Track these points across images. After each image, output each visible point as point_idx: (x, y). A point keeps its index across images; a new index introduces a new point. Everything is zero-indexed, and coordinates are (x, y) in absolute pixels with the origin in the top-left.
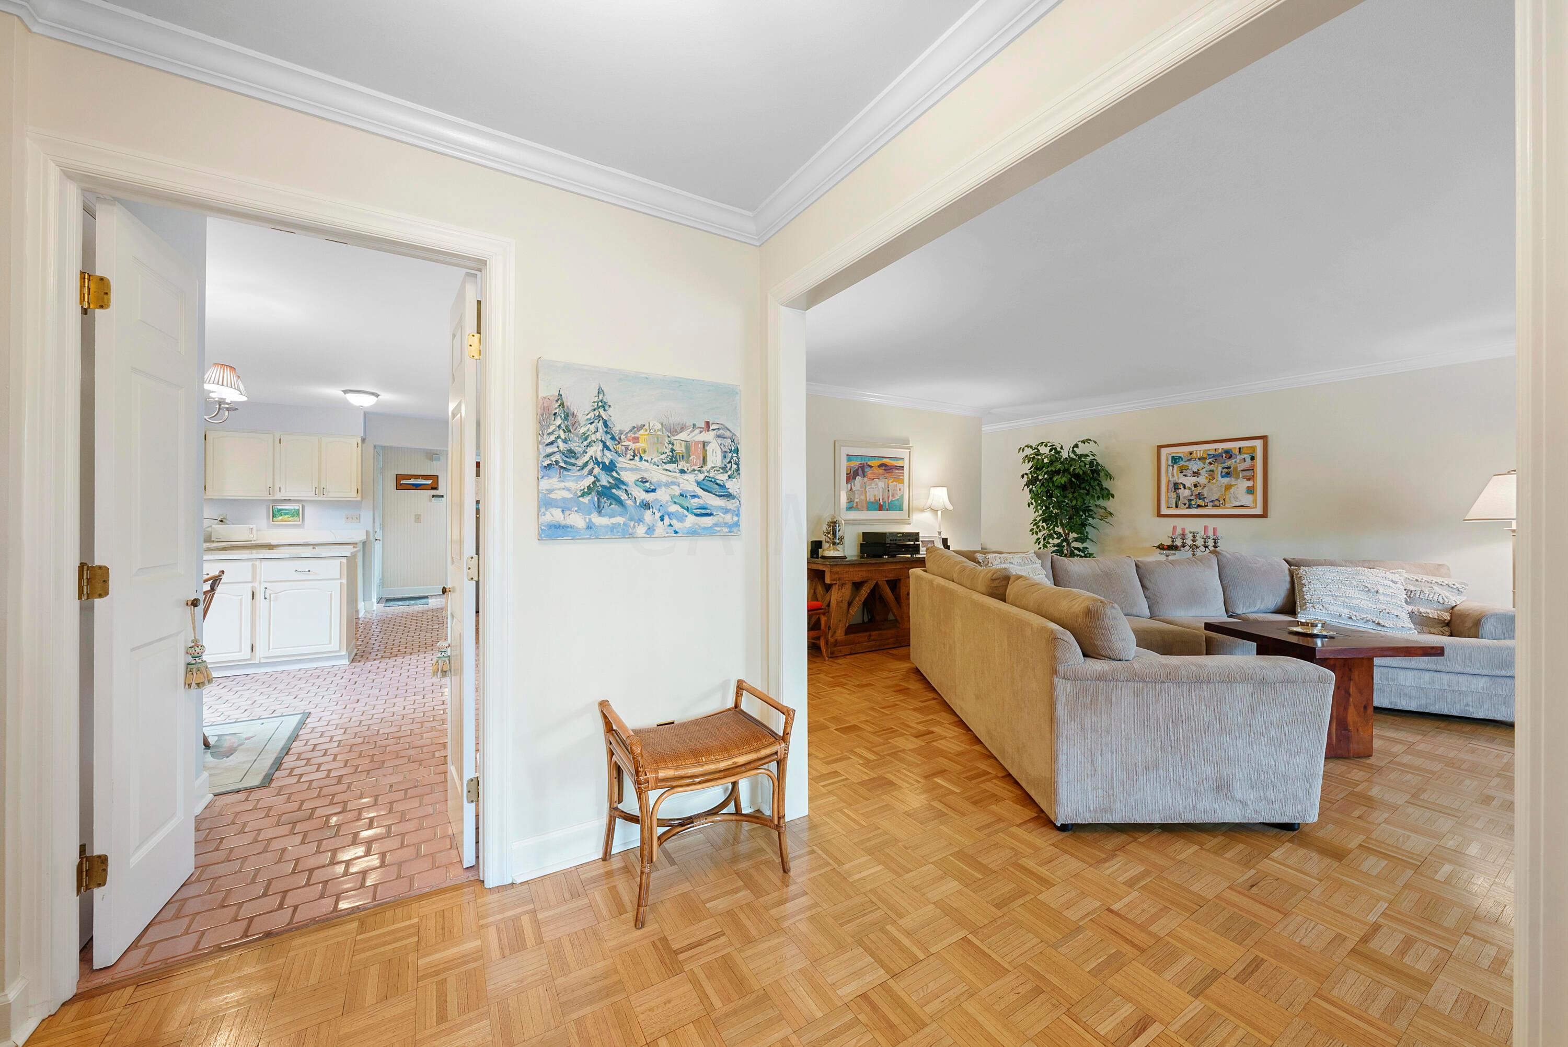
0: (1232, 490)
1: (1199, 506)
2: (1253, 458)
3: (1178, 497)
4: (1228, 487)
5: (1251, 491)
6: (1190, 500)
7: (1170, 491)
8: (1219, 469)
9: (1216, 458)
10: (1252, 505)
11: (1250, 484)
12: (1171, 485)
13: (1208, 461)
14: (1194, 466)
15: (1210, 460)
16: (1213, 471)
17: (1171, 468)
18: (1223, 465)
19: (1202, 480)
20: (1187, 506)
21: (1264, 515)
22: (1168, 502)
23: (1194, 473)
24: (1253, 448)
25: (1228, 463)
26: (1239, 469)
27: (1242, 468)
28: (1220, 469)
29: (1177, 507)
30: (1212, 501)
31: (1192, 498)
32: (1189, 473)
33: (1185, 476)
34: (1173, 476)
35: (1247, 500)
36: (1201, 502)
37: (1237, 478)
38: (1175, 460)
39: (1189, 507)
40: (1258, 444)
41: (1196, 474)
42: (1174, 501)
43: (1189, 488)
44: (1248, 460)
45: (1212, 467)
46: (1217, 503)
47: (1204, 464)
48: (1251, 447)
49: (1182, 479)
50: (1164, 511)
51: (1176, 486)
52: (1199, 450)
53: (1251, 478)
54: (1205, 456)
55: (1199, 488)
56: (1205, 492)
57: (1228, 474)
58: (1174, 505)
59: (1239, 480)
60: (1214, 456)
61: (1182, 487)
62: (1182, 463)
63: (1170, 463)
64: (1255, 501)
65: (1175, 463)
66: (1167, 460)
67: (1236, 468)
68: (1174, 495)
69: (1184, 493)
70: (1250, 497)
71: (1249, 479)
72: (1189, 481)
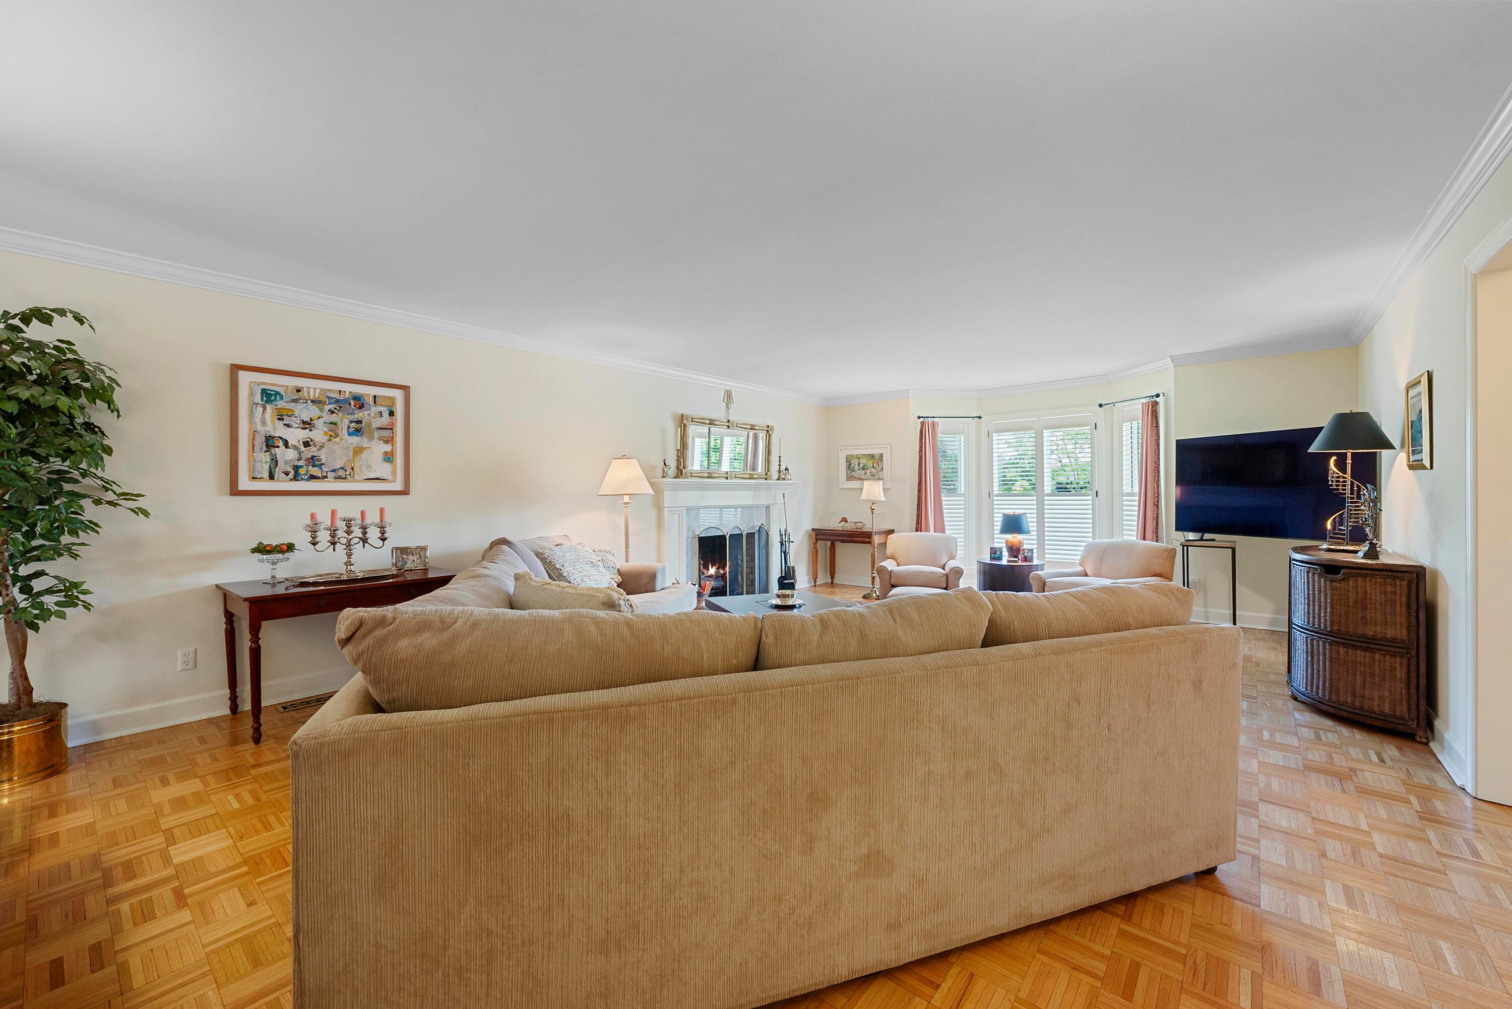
0: (364, 455)
1: (312, 477)
2: (392, 414)
3: (275, 461)
4: (358, 450)
5: (389, 458)
6: (296, 468)
7: (257, 448)
8: (344, 421)
9: (340, 404)
10: (390, 478)
11: (388, 448)
12: (260, 441)
13: (327, 407)
14: (306, 412)
15: (331, 407)
16: (335, 424)
17: (260, 409)
18: (351, 417)
19: (318, 435)
20: (291, 476)
21: (405, 492)
22: (252, 468)
23: (304, 422)
24: (392, 400)
25: (359, 415)
26: (374, 426)
27: (378, 425)
28: (346, 422)
29: (272, 477)
30: (334, 471)
31: (301, 463)
32: (295, 422)
33: (288, 426)
34: (264, 423)
35: (383, 470)
36: (315, 471)
37: (371, 438)
38: (268, 396)
39: (295, 478)
40: (398, 394)
41: (307, 425)
42: (266, 467)
43: (295, 448)
44: (386, 414)
45: (333, 418)
46: (341, 473)
47: (321, 410)
48: (389, 398)
49: (280, 431)
50: (245, 483)
51: (270, 442)
52: (314, 387)
53: (389, 441)
54: (323, 399)
55: (313, 448)
56: (323, 456)
57: (358, 431)
58: (266, 475)
59: (373, 442)
60: (337, 401)
61: (281, 444)
62: (281, 404)
63: (258, 398)
64: (394, 472)
65: (269, 401)
66: (252, 394)
67: (369, 425)
68: (266, 457)
69: (286, 456)
70: (388, 467)
71: (386, 442)
72: (295, 436)
